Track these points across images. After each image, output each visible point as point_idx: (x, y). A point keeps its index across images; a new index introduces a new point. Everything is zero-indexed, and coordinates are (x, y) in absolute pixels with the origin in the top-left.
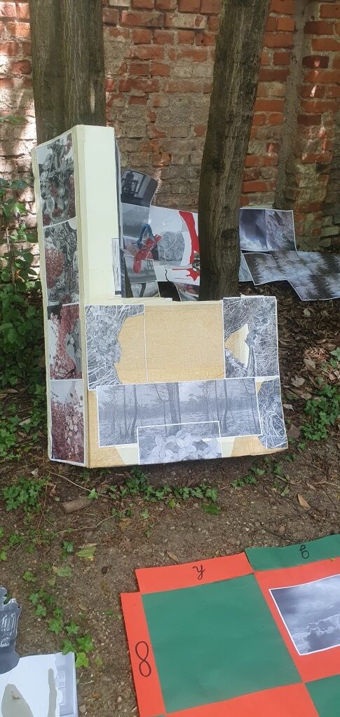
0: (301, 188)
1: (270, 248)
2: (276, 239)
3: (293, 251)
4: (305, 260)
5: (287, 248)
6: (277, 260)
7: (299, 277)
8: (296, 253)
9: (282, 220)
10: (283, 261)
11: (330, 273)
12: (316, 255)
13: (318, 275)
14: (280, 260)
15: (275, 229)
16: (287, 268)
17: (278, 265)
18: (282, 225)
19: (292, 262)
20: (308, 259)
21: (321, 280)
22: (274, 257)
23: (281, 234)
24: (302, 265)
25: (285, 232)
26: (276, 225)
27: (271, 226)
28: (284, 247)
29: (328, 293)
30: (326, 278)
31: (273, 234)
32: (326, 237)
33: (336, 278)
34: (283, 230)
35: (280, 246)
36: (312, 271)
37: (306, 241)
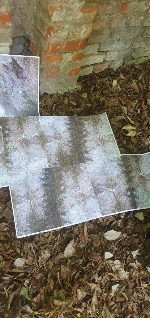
0: (55, 22)
2: (11, 99)
3: (35, 117)
4: (46, 134)
5: (26, 112)
6: (7, 139)
7: (28, 176)
8: (38, 120)
9: (22, 71)
10: (15, 140)
11: (71, 163)
12: (63, 123)
13: (55, 168)
14: (11, 139)
15: (11, 85)
16: (17, 156)
17: (6, 150)
18: (23, 78)
19: (26, 143)
20: (50, 133)
21: (56, 181)
22: (4, 131)
23: (20, 92)
24: (39, 147)
25: (27, 88)
26: (12, 79)
27: (5, 81)
28: (22, 111)
29: (58, 212)
30: (64, 175)
31: (7, 93)
32: (88, 66)
33: (76, 175)
34: (23, 85)
35: (17, 108)
36: (49, 160)
37: (60, 82)
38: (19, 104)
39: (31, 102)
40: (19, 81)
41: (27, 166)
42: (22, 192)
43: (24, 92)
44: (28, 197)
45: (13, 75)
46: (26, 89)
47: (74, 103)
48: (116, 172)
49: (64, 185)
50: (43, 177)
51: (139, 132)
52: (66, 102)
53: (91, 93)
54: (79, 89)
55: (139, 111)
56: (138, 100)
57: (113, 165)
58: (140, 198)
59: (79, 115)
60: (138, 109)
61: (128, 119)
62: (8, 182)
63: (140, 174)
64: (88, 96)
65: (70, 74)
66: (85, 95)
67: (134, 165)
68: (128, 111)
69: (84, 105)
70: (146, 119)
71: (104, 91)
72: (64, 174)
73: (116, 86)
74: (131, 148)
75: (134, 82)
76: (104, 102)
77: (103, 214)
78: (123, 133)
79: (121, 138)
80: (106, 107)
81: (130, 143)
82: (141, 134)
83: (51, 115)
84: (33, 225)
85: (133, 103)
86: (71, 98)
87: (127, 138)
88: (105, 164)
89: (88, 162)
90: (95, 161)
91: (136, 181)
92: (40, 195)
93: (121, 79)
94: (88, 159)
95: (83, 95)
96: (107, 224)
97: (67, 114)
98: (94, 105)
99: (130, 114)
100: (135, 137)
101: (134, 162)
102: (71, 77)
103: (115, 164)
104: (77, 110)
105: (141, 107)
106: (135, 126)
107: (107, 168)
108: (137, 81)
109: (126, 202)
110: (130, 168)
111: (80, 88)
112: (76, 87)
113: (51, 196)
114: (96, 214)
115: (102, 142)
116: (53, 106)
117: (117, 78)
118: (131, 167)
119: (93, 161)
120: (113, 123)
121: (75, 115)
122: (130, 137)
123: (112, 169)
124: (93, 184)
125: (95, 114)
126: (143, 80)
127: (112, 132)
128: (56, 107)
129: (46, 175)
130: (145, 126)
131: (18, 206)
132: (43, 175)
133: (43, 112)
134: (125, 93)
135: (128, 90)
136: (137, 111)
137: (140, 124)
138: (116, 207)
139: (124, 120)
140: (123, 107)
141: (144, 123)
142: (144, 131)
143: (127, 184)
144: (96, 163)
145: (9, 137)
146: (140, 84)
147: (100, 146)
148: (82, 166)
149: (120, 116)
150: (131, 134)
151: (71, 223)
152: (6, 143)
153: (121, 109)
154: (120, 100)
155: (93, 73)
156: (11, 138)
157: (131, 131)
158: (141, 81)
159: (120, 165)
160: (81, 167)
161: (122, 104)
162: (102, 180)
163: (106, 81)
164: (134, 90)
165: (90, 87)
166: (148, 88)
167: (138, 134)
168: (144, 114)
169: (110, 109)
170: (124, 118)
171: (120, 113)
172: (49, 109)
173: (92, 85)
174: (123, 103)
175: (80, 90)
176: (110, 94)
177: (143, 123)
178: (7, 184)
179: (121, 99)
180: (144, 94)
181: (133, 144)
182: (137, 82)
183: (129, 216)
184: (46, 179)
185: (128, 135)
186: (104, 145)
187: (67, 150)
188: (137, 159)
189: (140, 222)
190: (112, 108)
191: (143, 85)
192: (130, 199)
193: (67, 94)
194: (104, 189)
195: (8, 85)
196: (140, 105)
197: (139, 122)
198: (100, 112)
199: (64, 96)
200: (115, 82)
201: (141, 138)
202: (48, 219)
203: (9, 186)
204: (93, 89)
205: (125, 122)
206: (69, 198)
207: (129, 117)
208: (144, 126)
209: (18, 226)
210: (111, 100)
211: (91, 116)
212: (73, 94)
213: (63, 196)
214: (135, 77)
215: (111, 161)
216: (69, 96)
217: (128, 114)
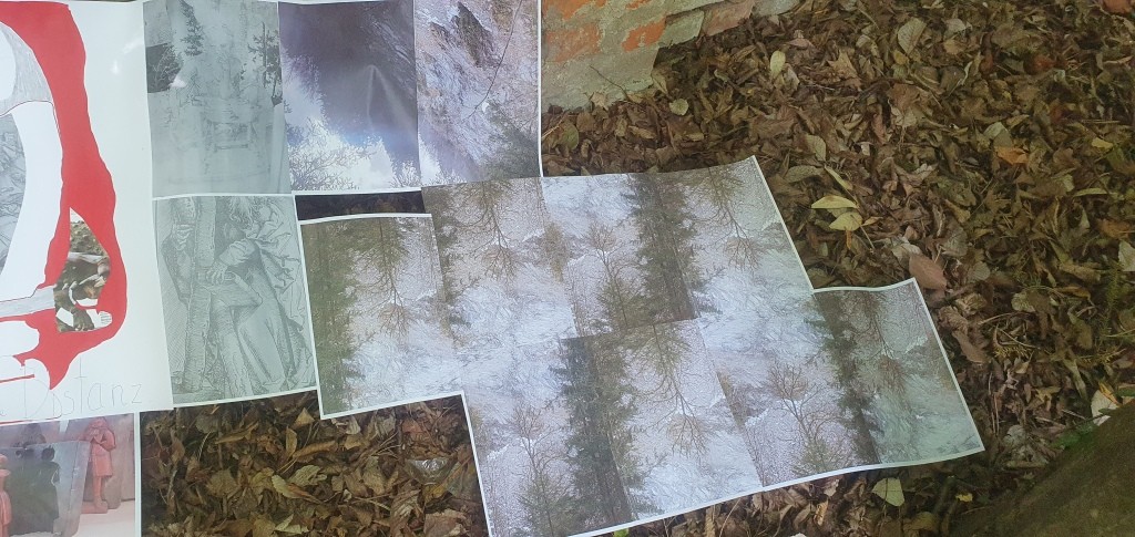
1: (429, 172)
2: (458, 128)
3: (529, 181)
4: (566, 231)
5: (501, 166)
6: (448, 251)
7: (516, 364)
8: (539, 190)
9: (490, 43)
10: (472, 254)
11: (649, 319)
12: (615, 193)
13: (599, 336)
14: (461, 251)
15: (456, 89)
16: (482, 300)
17: (447, 284)
18: (491, 62)
19: (507, 259)
20: (577, 228)
21: (606, 378)
22: (438, 228)
23: (485, 105)
24: (546, 271)
25: (503, 93)
26: (460, 69)
27: (438, 74)
28: (491, 165)
29: (617, 477)
30: (628, 359)
31: (445, 112)
32: (687, 13)
33: (667, 359)
34: (492, 85)
35: (475, 157)
36: (579, 313)
37: (600, 69)
38: (481, 143)
39: (516, 135)
40: (481, 73)
41: (511, 330)
42: (502, 411)
43: (495, 106)
44: (523, 426)
45: (463, 56)
46: (501, 96)
47: (647, 134)
48: (801, 345)
49: (631, 390)
50: (563, 366)
51: (872, 215)
52: (620, 131)
53: (698, 99)
54: (660, 88)
55: (865, 149)
56: (860, 112)
57: (789, 323)
58: (889, 432)
59: (663, 169)
60: (860, 140)
61: (831, 176)
62: (458, 381)
63: (883, 353)
64: (691, 110)
65: (632, 43)
66: (680, 107)
67: (860, 322)
68: (828, 149)
69: (678, 137)
70: (890, 174)
71: (742, 91)
72: (629, 355)
73: (783, 72)
74: (848, 268)
75: (841, 55)
76: (745, 123)
77: (766, 482)
78: (817, 222)
79: (811, 235)
80: (754, 139)
81: (844, 252)
82: (879, 223)
83: (578, 173)
84: (542, 515)
85: (844, 123)
86: (634, 119)
87: (831, 237)
88: (764, 321)
89: (704, 315)
90: (727, 312)
91: (869, 374)
92: (557, 423)
93: (799, 49)
94: (704, 308)
95: (673, 107)
96: (782, 516)
97: (624, 168)
98: (713, 136)
99: (837, 159)
100: (858, 232)
101: (860, 314)
102: (636, 52)
103: (798, 321)
104: (657, 156)
105: (870, 134)
106: (855, 198)
107: (771, 336)
108: (853, 51)
109: (840, 443)
110: (847, 334)
111: (664, 83)
112: (650, 82)
113: (593, 424)
114: (743, 481)
115: (750, 250)
116: (579, 147)
117: (786, 46)
118: (853, 329)
119: (719, 312)
120: (782, 189)
121: (653, 170)
122: (841, 233)
123: (788, 338)
124: (726, 388)
125: (716, 164)
126: (874, 49)
127: (779, 218)
128: (589, 150)
129: (571, 358)
130: (891, 197)
131: (493, 455)
132: (563, 359)
133: (552, 164)
134: (815, 91)
135: (823, 81)
136: (858, 149)
137: (871, 192)
138: (806, 460)
139: (815, 179)
140: (809, 138)
141: (886, 187)
142: (887, 212)
143: (842, 385)
144: (731, 319)
145: (455, 246)
146: (863, 60)
147: (742, 263)
148: (686, 329)
149: (803, 168)
150: (845, 223)
151: (661, 512)
152: (446, 263)
153: (804, 145)
154: (799, 117)
155: (703, 36)
156: (460, 248)
157: (844, 214)
158: (867, 52)
159: (814, 324)
160: (682, 334)
161: (806, 129)
162: (754, 374)
163: (749, 56)
164: (843, 79)
165: (696, 80)
166: (892, 72)
167: (868, 222)
168: (883, 157)
169: (767, 144)
170: (818, 172)
171: (802, 156)
172: (567, 154)
173: (701, 73)
174: (809, 123)
175: (664, 90)
176: (763, 98)
177: (882, 184)
178: (454, 387)
179: (801, 112)
180: (880, 92)
181: (853, 255)
182: (855, 56)
183: (852, 492)
184: (573, 371)
185: (834, 225)
186: (754, 260)
187: (634, 279)
188: (870, 305)
189: (893, 510)
190: (772, 143)
191: (872, 62)
192: (855, 432)
193: (620, 107)
194: (763, 403)
195: (447, 86)
196: (870, 128)
197: (868, 183)
198: (733, 155)
199: (614, 111)
200: (777, 61)
201: (880, 234)
202: (587, 499)
203: (462, 393)
204: (705, 86)
205: (819, 186)
206: (649, 431)
207: (834, 168)
208: (885, 197)
209: (495, 518)
210: (768, 117)
211: (705, 171)
212: (643, 106)
213: (629, 424)
214: (846, 38)
215: (781, 311)
216: (629, 112)
217: (828, 158)
